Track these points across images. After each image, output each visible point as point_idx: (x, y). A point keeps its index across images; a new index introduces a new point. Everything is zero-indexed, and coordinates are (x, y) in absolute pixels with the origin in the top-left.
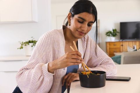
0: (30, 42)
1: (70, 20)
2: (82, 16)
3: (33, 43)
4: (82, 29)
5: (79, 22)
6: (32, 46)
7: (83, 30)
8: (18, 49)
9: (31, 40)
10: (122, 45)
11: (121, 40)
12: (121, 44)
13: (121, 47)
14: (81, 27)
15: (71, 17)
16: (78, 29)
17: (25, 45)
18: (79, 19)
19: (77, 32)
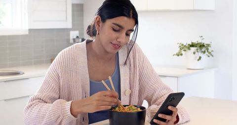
0: (193, 45)
3: (196, 48)
5: (114, 30)
6: (194, 53)
8: (174, 55)
9: (195, 41)
15: (100, 23)
17: (185, 51)
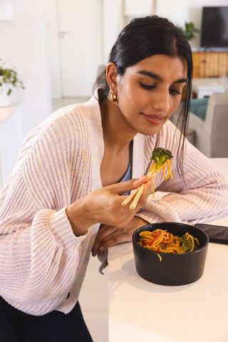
1: (115, 83)
2: (149, 69)
4: (156, 106)
7: (160, 110)
10: (204, 62)
11: (202, 49)
12: (202, 58)
13: (202, 65)
14: (151, 103)
15: (116, 76)
16: (145, 107)
18: (142, 76)
19: (142, 118)
